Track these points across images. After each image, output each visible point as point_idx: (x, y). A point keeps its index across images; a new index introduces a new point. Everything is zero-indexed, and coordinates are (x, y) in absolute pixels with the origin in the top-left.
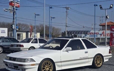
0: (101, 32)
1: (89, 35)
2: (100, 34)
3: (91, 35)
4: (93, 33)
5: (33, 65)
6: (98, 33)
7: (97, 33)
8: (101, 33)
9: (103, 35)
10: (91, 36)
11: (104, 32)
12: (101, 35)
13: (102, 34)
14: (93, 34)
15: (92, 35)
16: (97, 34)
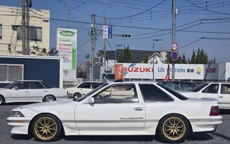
5: (19, 121)
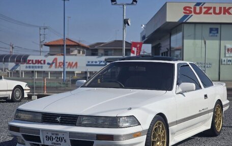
0: (50, 59)
1: (25, 65)
2: (48, 64)
3: (30, 65)
4: (33, 61)
5: (137, 135)
6: (44, 61)
7: (41, 60)
8: (51, 62)
9: (54, 65)
10: (30, 67)
11: (56, 59)
12: (50, 64)
13: (53, 63)
14: (33, 63)
15: (32, 65)
16: (41, 63)
